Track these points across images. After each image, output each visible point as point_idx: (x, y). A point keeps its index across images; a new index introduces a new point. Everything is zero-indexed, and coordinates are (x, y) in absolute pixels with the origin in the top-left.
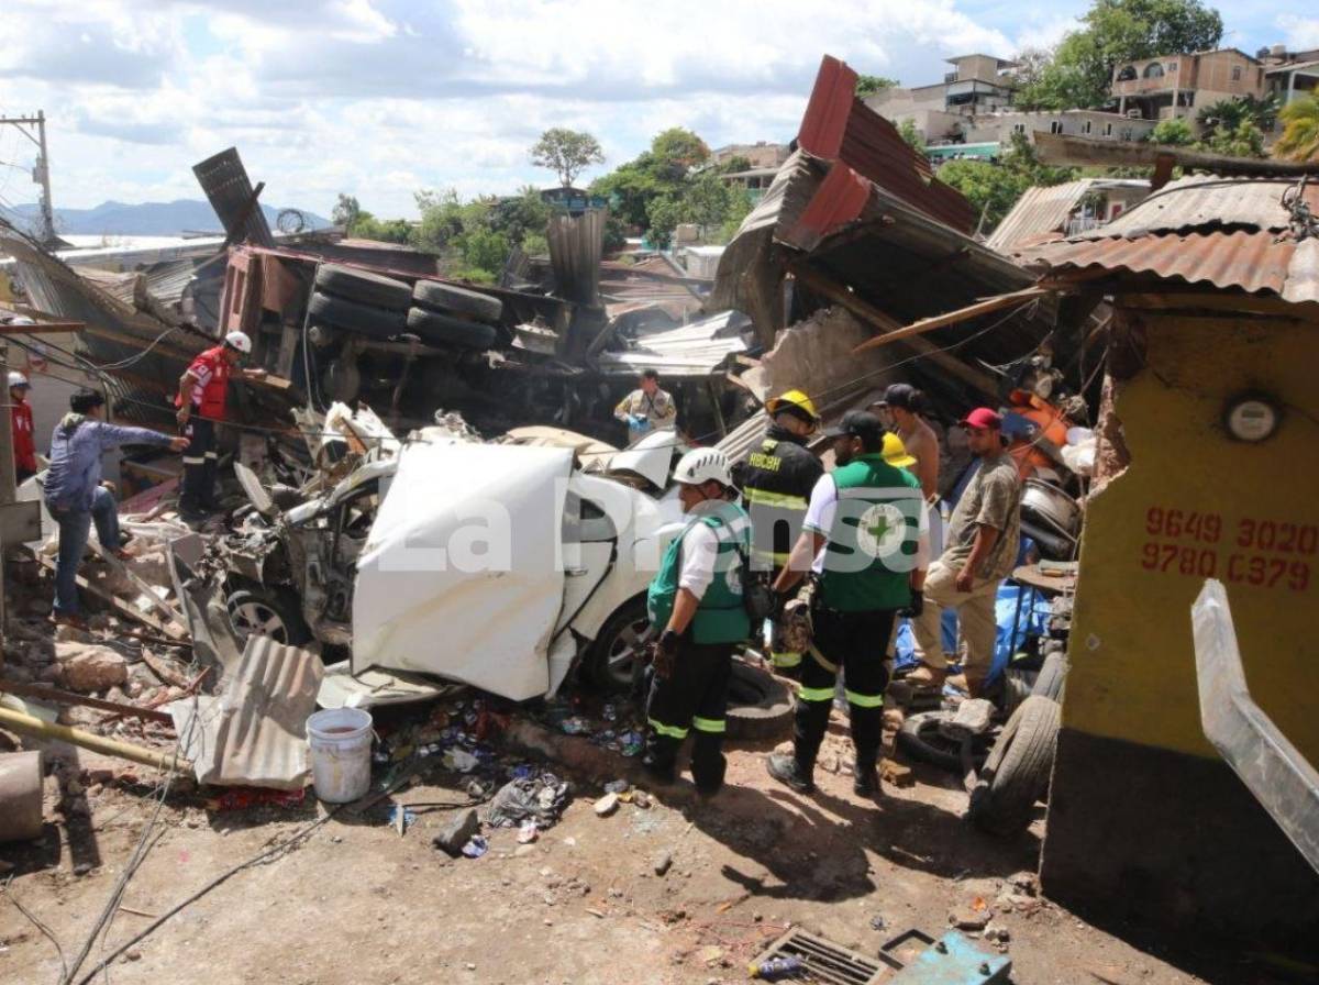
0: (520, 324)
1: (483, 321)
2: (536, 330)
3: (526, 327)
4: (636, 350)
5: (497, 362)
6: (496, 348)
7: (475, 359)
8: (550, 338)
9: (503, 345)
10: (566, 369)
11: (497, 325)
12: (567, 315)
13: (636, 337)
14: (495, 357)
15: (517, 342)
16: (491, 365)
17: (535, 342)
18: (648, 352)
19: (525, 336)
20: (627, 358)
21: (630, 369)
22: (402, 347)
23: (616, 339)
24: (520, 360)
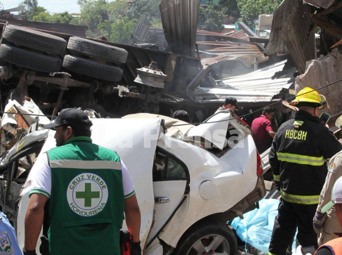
0: (140, 67)
1: (114, 64)
2: (151, 71)
3: (144, 69)
4: (221, 86)
5: (124, 93)
6: (123, 83)
7: (108, 90)
8: (160, 77)
9: (128, 81)
10: (172, 99)
11: (124, 66)
12: (173, 63)
13: (222, 78)
14: (122, 89)
15: (138, 80)
16: (120, 95)
17: (150, 79)
18: (229, 87)
19: (144, 75)
20: (214, 91)
21: (216, 98)
22: (58, 81)
23: (207, 79)
24: (140, 92)
